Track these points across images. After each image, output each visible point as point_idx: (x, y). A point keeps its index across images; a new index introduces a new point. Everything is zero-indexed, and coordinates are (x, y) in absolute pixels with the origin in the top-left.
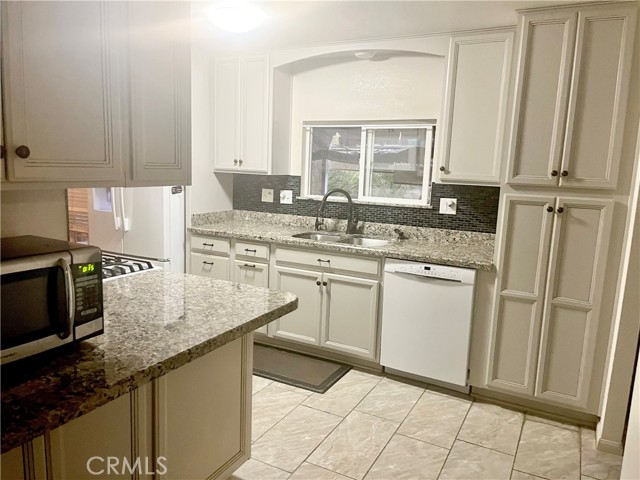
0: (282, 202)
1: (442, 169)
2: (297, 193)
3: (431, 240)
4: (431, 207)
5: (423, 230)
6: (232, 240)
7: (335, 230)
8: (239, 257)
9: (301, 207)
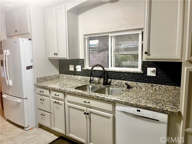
0: (77, 70)
1: (146, 53)
2: (83, 66)
3: (144, 89)
4: (142, 72)
5: (139, 84)
6: (50, 90)
7: (99, 83)
8: (53, 98)
9: (85, 73)
